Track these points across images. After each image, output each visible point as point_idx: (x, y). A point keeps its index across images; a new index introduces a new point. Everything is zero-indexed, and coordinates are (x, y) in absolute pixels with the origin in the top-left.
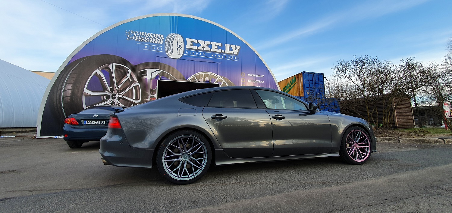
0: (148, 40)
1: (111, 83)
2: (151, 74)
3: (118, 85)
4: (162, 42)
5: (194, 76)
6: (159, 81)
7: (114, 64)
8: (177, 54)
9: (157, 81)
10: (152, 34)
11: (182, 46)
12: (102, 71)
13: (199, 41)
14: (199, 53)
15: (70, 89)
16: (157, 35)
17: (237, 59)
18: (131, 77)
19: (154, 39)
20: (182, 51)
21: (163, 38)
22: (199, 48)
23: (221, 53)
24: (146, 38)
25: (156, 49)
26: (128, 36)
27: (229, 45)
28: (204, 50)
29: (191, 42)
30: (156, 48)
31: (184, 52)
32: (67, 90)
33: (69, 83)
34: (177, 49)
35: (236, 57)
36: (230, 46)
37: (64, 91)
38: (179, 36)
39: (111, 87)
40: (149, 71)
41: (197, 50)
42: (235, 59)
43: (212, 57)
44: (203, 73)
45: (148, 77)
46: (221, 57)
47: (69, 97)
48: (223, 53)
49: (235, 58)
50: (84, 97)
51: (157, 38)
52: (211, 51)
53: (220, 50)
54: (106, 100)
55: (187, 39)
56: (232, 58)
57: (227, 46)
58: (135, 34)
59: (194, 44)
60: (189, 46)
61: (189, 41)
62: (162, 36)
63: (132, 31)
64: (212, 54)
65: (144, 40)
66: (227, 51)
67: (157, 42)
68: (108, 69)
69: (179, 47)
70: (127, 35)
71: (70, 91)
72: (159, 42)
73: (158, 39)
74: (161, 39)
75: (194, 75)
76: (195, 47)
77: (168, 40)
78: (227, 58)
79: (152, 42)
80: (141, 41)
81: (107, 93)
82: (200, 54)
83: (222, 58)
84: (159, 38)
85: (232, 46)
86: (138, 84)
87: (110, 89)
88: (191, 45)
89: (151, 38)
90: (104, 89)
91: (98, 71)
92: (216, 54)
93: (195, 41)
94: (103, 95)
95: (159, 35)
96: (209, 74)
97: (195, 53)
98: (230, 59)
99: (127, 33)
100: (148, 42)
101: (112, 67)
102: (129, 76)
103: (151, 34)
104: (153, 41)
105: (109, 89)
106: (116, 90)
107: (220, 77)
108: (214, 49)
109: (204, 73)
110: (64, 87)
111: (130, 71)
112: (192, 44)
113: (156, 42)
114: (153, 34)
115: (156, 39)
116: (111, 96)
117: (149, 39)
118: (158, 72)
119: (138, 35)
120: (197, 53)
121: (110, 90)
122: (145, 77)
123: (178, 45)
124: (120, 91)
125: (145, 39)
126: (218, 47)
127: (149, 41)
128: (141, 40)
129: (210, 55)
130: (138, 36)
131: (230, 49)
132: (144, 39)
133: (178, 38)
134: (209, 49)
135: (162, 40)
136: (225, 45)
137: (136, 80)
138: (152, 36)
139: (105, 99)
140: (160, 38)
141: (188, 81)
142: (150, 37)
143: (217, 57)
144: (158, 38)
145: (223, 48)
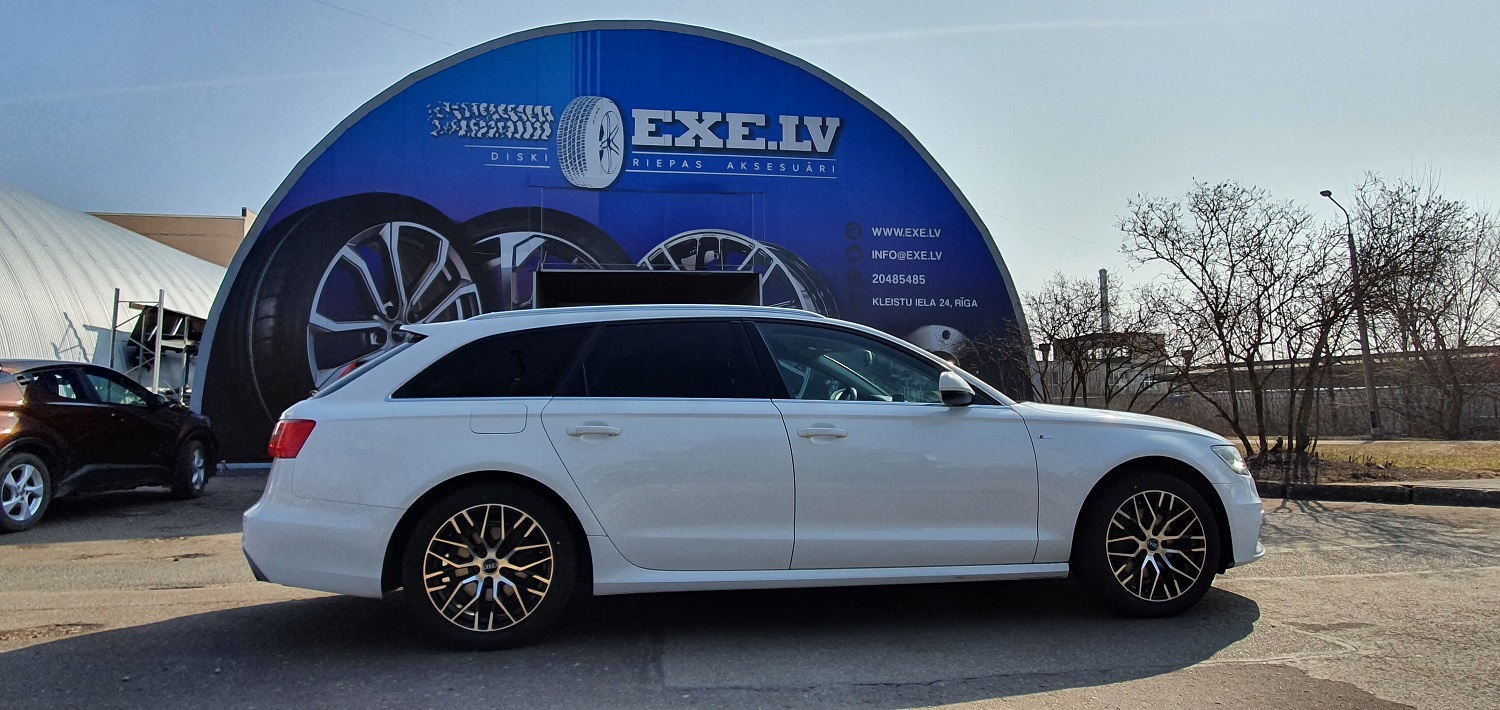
0: (501, 130)
1: (389, 291)
2: (515, 248)
3: (409, 295)
4: (548, 131)
5: (663, 247)
6: (540, 274)
7: (397, 225)
8: (598, 171)
9: (535, 274)
10: (513, 106)
11: (619, 140)
12: (359, 249)
13: (681, 115)
14: (679, 160)
15: (271, 314)
16: (529, 109)
17: (828, 172)
18: (449, 264)
19: (520, 124)
20: (617, 160)
21: (550, 118)
22: (679, 142)
23: (766, 151)
24: (493, 125)
25: (527, 160)
26: (437, 122)
27: (795, 120)
28: (697, 148)
29: (651, 121)
30: (527, 155)
31: (626, 163)
32: (262, 319)
33: (268, 296)
34: (601, 153)
35: (822, 163)
36: (801, 120)
37: (255, 323)
38: (606, 105)
39: (390, 304)
40: (507, 240)
41: (673, 148)
42: (822, 174)
43: (730, 170)
44: (697, 235)
45: (505, 261)
46: (763, 169)
47: (269, 342)
48: (773, 152)
49: (822, 168)
50: (312, 338)
51: (528, 121)
52: (724, 150)
53: (759, 144)
54: (376, 348)
55: (636, 113)
56: (809, 168)
57: (789, 123)
58: (457, 113)
59: (660, 128)
60: (641, 138)
61: (642, 117)
62: (547, 109)
63: (448, 105)
64: (728, 159)
65: (487, 132)
66: (789, 142)
67: (532, 135)
68: (376, 244)
69: (609, 145)
70: (432, 119)
71: (271, 322)
72: (539, 132)
73: (532, 124)
74: (543, 123)
75: (661, 245)
76: (666, 140)
77: (567, 123)
78: (789, 170)
79: (516, 135)
80: (479, 135)
81: (376, 323)
82: (685, 164)
83: (769, 172)
84: (538, 120)
85: (809, 121)
86: (473, 288)
87: (388, 309)
88: (651, 134)
89: (510, 124)
90: (369, 311)
91: (347, 252)
92: (744, 160)
93: (666, 116)
94: (368, 331)
95: (538, 109)
96: (717, 236)
97: (666, 160)
98: (802, 171)
99: (433, 112)
100: (500, 138)
101: (391, 233)
102: (443, 260)
103: (509, 109)
104: (516, 131)
105: (383, 308)
106: (405, 311)
107: (763, 247)
108: (736, 140)
109: (701, 236)
110: (253, 310)
111: (445, 243)
112: (653, 127)
113: (526, 136)
114: (517, 107)
115: (528, 124)
116: (389, 331)
117: (506, 127)
118: (538, 242)
119: (467, 114)
120: (672, 163)
121: (385, 313)
122: (494, 262)
123: (605, 138)
124: (416, 316)
125: (490, 127)
126: (753, 132)
127: (504, 134)
128: (477, 132)
129: (721, 165)
130: (468, 120)
131: (802, 133)
132: (486, 129)
133: (604, 112)
134: (719, 143)
135: (547, 126)
136: (782, 119)
137: (465, 274)
138: (512, 114)
139: (373, 342)
140: (542, 119)
141: (641, 268)
142: (507, 120)
143: (750, 168)
144: (534, 120)
145: (772, 131)
